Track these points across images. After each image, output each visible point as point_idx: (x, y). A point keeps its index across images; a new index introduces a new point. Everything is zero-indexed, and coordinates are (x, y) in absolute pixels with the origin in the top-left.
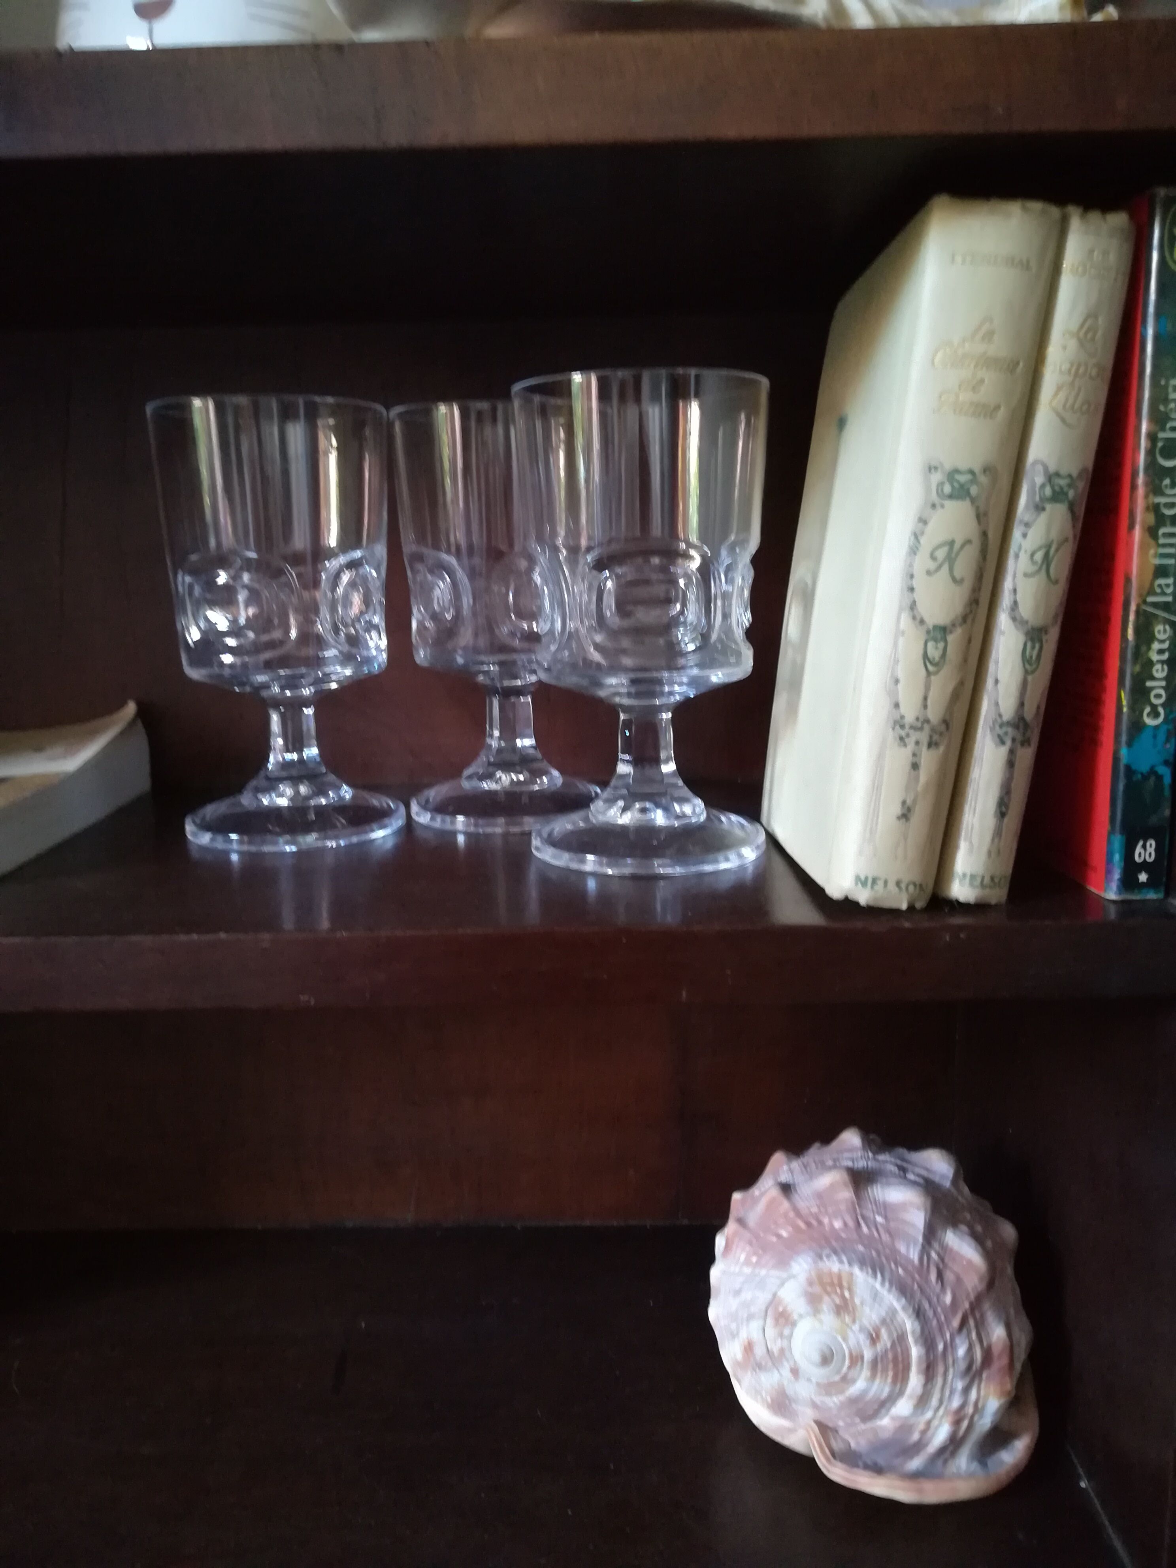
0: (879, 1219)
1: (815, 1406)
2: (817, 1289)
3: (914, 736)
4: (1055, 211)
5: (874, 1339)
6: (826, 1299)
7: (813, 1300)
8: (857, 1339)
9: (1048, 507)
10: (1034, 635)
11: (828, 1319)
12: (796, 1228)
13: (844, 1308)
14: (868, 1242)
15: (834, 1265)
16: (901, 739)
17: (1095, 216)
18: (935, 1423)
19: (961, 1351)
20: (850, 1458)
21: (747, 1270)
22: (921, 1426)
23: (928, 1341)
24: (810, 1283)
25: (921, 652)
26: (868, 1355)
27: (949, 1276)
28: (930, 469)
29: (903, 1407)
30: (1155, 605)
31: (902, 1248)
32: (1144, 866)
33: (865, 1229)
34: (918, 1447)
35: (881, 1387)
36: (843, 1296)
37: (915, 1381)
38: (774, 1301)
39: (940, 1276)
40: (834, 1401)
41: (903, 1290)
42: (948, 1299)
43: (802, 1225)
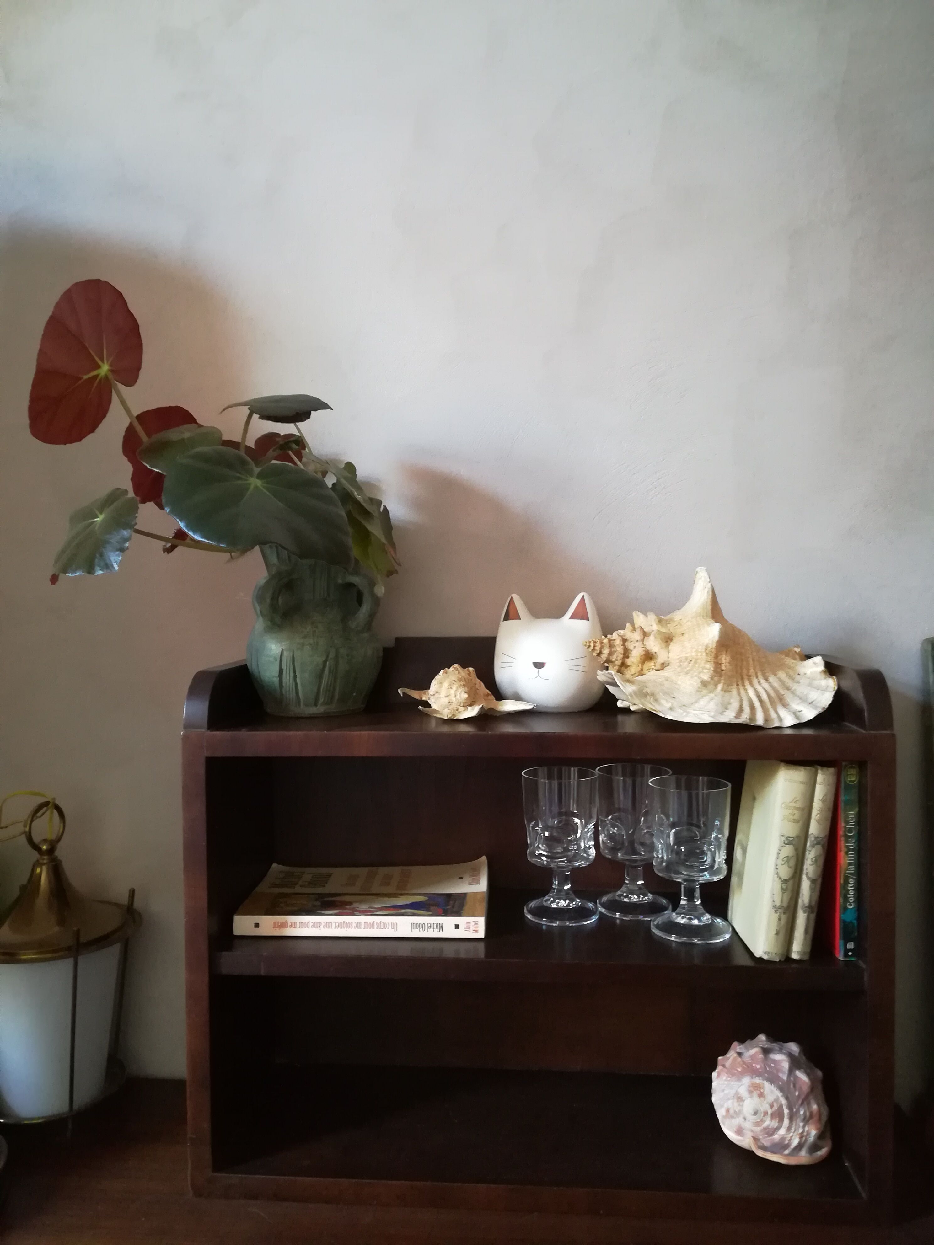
0: (773, 1065)
1: (752, 1131)
2: (751, 1089)
3: (780, 910)
4: (813, 769)
5: (772, 1106)
6: (755, 1092)
7: (751, 1092)
8: (766, 1107)
9: (816, 846)
10: (813, 882)
11: (756, 1099)
12: (743, 1068)
13: (761, 1095)
14: (769, 1072)
15: (758, 1080)
16: (776, 911)
17: (825, 769)
18: (793, 1137)
19: (802, 1112)
20: (764, 1148)
21: (726, 1083)
22: (789, 1139)
23: (790, 1107)
24: (749, 1087)
25: (780, 886)
26: (770, 1112)
27: (798, 1086)
28: (781, 836)
29: (782, 1131)
30: (847, 873)
31: (780, 1075)
32: (850, 950)
33: (768, 1069)
34: (787, 1146)
35: (774, 1124)
36: (760, 1091)
37: (786, 1122)
38: (737, 1093)
39: (794, 1086)
40: (758, 1129)
41: (781, 1089)
42: (797, 1094)
43: (745, 1066)
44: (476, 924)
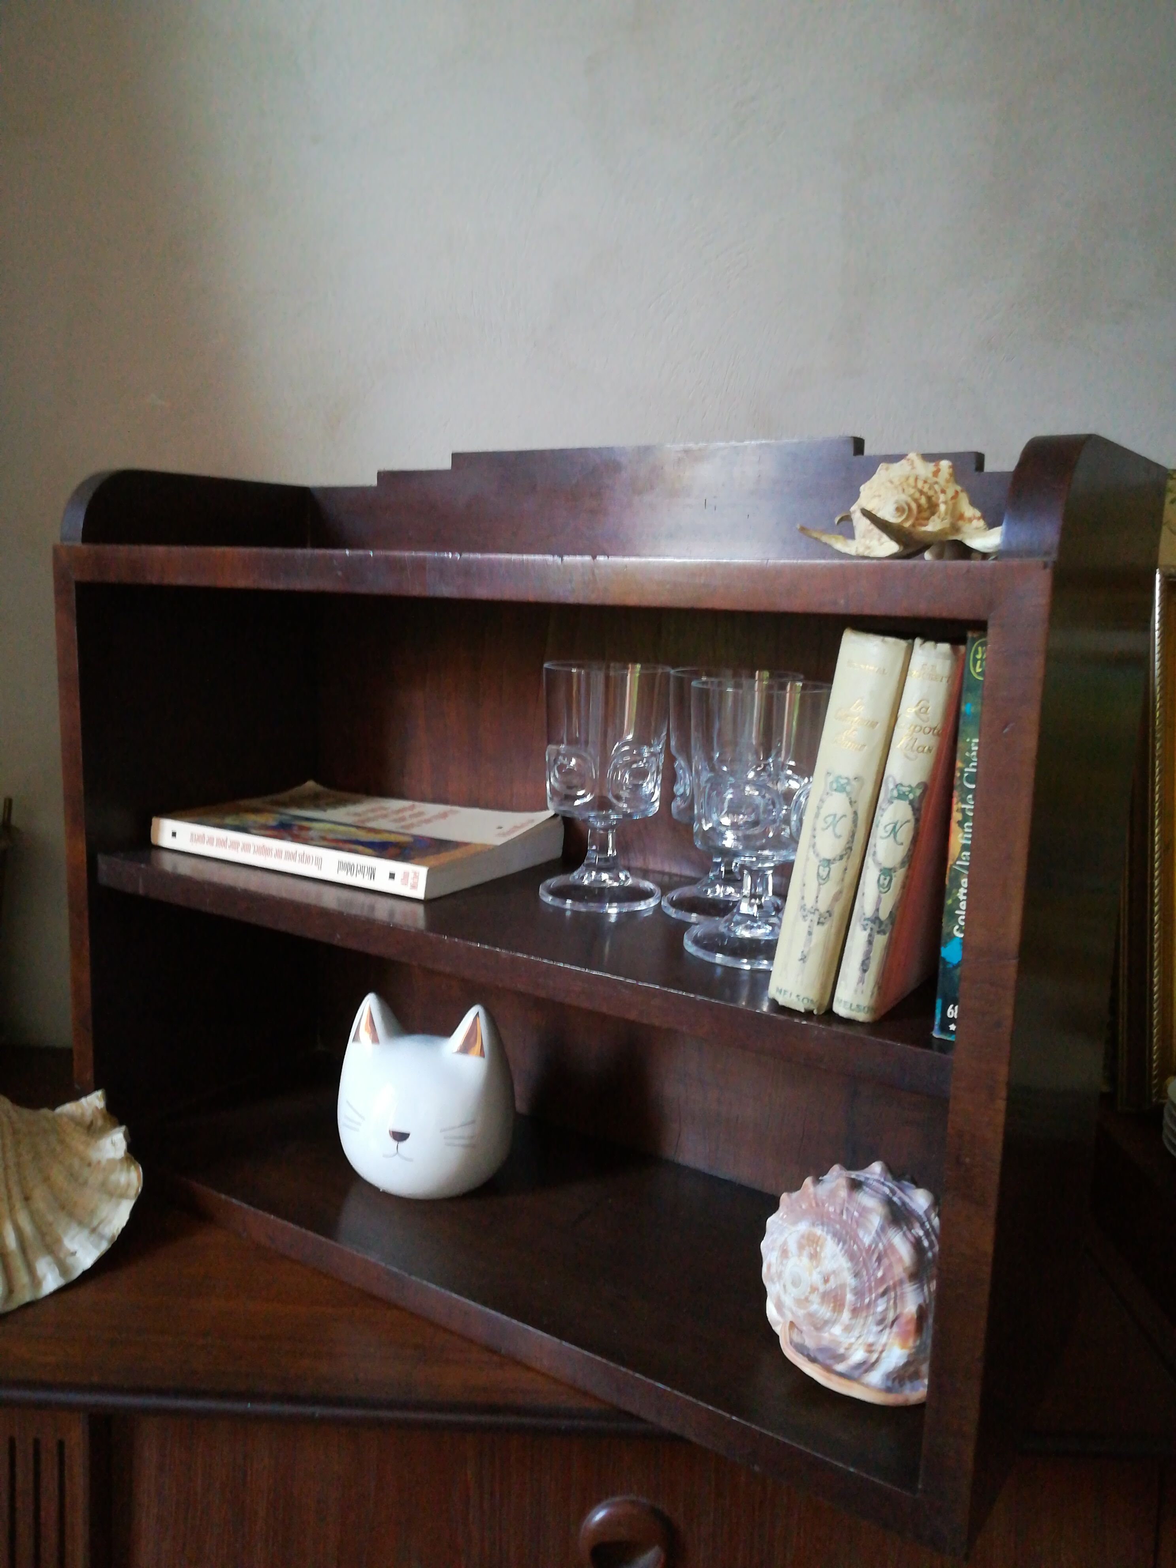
0: (856, 1214)
1: (793, 1313)
2: (805, 1242)
3: (810, 917)
4: (903, 644)
5: (826, 1281)
6: (807, 1248)
7: (801, 1247)
8: (816, 1278)
9: (896, 801)
10: (887, 872)
11: (805, 1260)
12: (811, 1205)
13: (814, 1256)
14: (844, 1224)
15: (819, 1231)
16: (804, 917)
17: (929, 645)
18: (855, 1347)
19: (880, 1309)
20: (801, 1349)
21: (780, 1222)
22: (846, 1345)
23: (859, 1293)
24: (803, 1237)
25: (816, 872)
26: (822, 1288)
27: (885, 1262)
28: (828, 773)
29: (837, 1330)
30: (961, 866)
31: (861, 1233)
32: (953, 1020)
33: (844, 1217)
34: (842, 1358)
35: (825, 1312)
36: (815, 1249)
37: (846, 1315)
38: (785, 1243)
39: (879, 1260)
40: (801, 1312)
41: (852, 1256)
42: (880, 1274)
43: (814, 1205)
44: (416, 875)
